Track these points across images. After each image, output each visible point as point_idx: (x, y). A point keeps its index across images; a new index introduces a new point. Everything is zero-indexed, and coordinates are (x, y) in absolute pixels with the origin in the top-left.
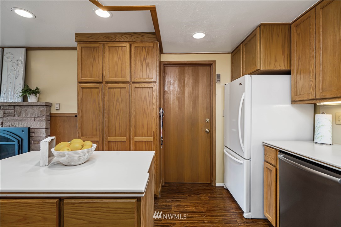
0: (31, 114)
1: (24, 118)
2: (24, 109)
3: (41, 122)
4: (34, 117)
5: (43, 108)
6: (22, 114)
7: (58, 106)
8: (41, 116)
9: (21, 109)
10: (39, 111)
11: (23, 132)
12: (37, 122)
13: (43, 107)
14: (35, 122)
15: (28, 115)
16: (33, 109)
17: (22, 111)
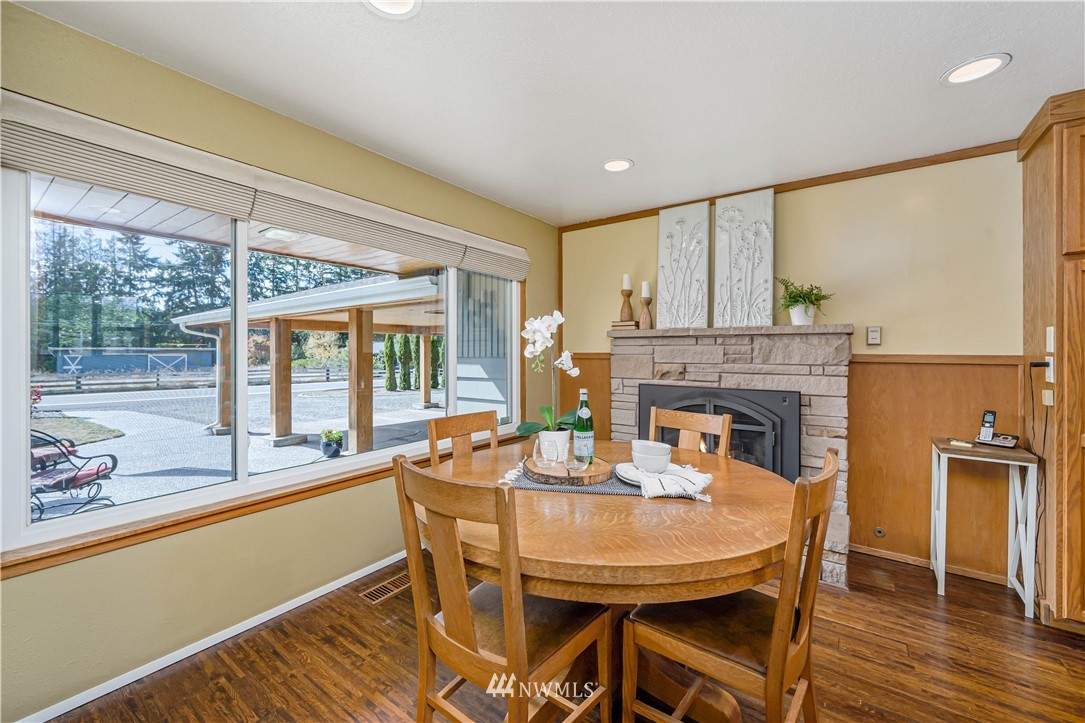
0: (802, 356)
1: (780, 367)
2: (779, 344)
3: (832, 378)
4: (810, 366)
5: (840, 342)
6: (773, 356)
7: (877, 335)
8: (835, 362)
9: (771, 343)
10: (832, 350)
11: (786, 403)
12: (818, 377)
13: (840, 339)
14: (812, 378)
15: (790, 358)
16: (809, 342)
17: (775, 350)
